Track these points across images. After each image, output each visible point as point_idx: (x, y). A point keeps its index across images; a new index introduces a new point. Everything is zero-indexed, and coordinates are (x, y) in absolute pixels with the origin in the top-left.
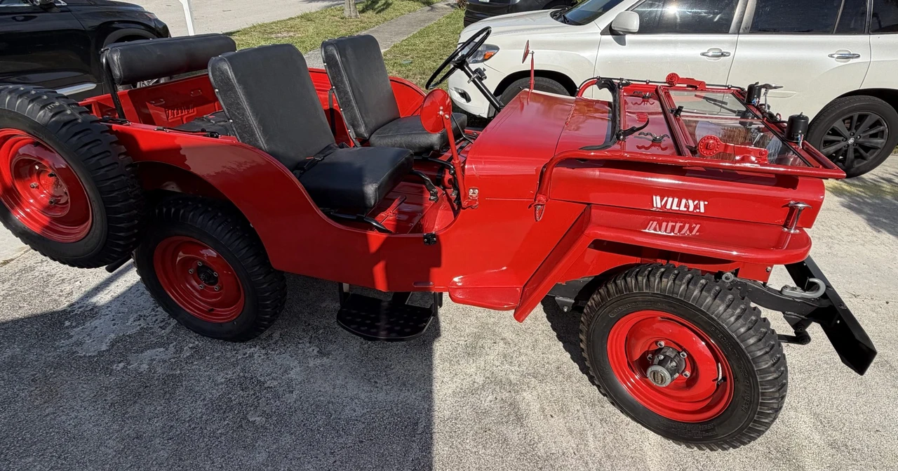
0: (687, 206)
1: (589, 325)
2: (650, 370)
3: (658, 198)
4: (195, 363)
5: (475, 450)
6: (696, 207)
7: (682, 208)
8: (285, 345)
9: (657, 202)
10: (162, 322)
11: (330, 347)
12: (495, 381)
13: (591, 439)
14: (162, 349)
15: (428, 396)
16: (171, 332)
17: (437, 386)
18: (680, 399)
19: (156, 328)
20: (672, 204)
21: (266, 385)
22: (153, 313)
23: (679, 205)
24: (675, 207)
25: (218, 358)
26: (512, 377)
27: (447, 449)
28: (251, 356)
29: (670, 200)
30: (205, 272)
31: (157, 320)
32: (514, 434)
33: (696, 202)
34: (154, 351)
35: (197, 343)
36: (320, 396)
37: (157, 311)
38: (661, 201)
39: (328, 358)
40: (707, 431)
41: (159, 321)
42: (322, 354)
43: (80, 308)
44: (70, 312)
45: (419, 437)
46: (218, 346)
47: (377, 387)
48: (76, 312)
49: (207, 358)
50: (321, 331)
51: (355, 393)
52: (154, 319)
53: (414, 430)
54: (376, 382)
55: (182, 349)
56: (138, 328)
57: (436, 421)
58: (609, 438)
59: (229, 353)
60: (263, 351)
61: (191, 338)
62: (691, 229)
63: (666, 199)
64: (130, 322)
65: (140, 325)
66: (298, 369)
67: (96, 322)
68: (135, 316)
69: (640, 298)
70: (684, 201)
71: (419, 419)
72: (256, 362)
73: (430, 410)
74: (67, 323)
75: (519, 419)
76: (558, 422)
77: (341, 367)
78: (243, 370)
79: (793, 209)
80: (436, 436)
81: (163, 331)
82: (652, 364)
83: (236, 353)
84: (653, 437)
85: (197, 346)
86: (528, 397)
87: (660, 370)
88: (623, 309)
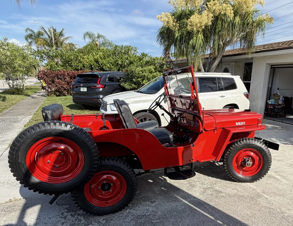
0: (242, 124)
1: (227, 161)
2: (246, 163)
6: (244, 123)
7: (241, 124)
9: (237, 124)
11: (153, 200)
12: (206, 189)
13: (238, 189)
15: (195, 198)
17: (194, 195)
18: (251, 170)
20: (239, 124)
26: (209, 187)
30: (107, 186)
32: (223, 194)
36: (167, 209)
39: (156, 202)
40: (260, 173)
45: (204, 204)
47: (179, 202)
53: (201, 204)
58: (241, 187)
69: (240, 147)
71: (199, 202)
73: (199, 199)
75: (220, 192)
76: (229, 189)
82: (246, 162)
86: (217, 188)
87: (249, 162)
88: (236, 152)
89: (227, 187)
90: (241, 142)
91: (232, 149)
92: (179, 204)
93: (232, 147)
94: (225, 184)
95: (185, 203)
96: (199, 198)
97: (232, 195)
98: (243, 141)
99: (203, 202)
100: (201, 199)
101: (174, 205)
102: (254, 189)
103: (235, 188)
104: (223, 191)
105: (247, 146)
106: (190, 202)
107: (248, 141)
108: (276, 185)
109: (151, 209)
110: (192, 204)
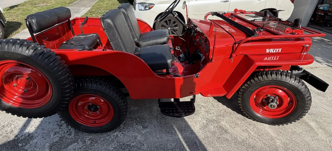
0: (276, 51)
1: (243, 95)
3: (268, 49)
4: (95, 145)
5: (220, 146)
6: (279, 51)
7: (275, 52)
8: (128, 128)
9: (268, 51)
10: (67, 132)
11: (146, 124)
12: (210, 121)
13: (251, 131)
14: (76, 144)
15: (192, 132)
16: (75, 136)
17: (193, 128)
19: (67, 136)
20: (272, 51)
21: (131, 145)
22: (60, 130)
23: (274, 51)
24: (272, 52)
25: (103, 140)
26: (214, 118)
27: (211, 148)
28: (117, 136)
29: (271, 49)
30: (94, 107)
31: (64, 132)
32: (228, 137)
33: (279, 49)
34: (73, 145)
35: (90, 137)
36: (155, 143)
37: (62, 129)
38: (269, 50)
39: (148, 128)
40: (287, 119)
41: (65, 133)
42: (145, 128)
43: (22, 136)
44: (18, 139)
45: (200, 147)
46: (100, 135)
47: (173, 134)
48: (21, 139)
49: (99, 142)
50: (138, 119)
51: (167, 138)
52: (63, 132)
53: (197, 145)
54: (172, 133)
55: (85, 142)
56: (58, 138)
57: (202, 140)
58: (255, 129)
59: (107, 137)
60: (121, 133)
61: (85, 136)
62: (276, 58)
63: (270, 49)
64: (52, 137)
65: (58, 136)
66: (140, 136)
67: (35, 141)
68: (53, 133)
69: (264, 83)
70: (275, 49)
71: (195, 141)
72: (121, 138)
73: (196, 137)
74: (20, 145)
75: (226, 131)
76: (237, 129)
77: (155, 131)
78: (118, 142)
79: (304, 47)
80: (205, 145)
81: (71, 136)
82: (270, 102)
83: (110, 137)
84: (267, 126)
85: (91, 138)
86: (223, 123)
87: (274, 104)
88: (257, 87)
89: (237, 124)
90: (269, 76)
91: (252, 82)
92: (170, 139)
93: (254, 80)
94: (234, 119)
95: (179, 138)
96: (198, 134)
97: (240, 140)
98: (271, 75)
99: (200, 142)
100: (199, 138)
101: (166, 137)
102: (272, 139)
103: (247, 130)
104: (230, 130)
105: (276, 83)
106: (184, 138)
107: (280, 76)
108: (308, 139)
109: (139, 138)
110: (186, 142)
